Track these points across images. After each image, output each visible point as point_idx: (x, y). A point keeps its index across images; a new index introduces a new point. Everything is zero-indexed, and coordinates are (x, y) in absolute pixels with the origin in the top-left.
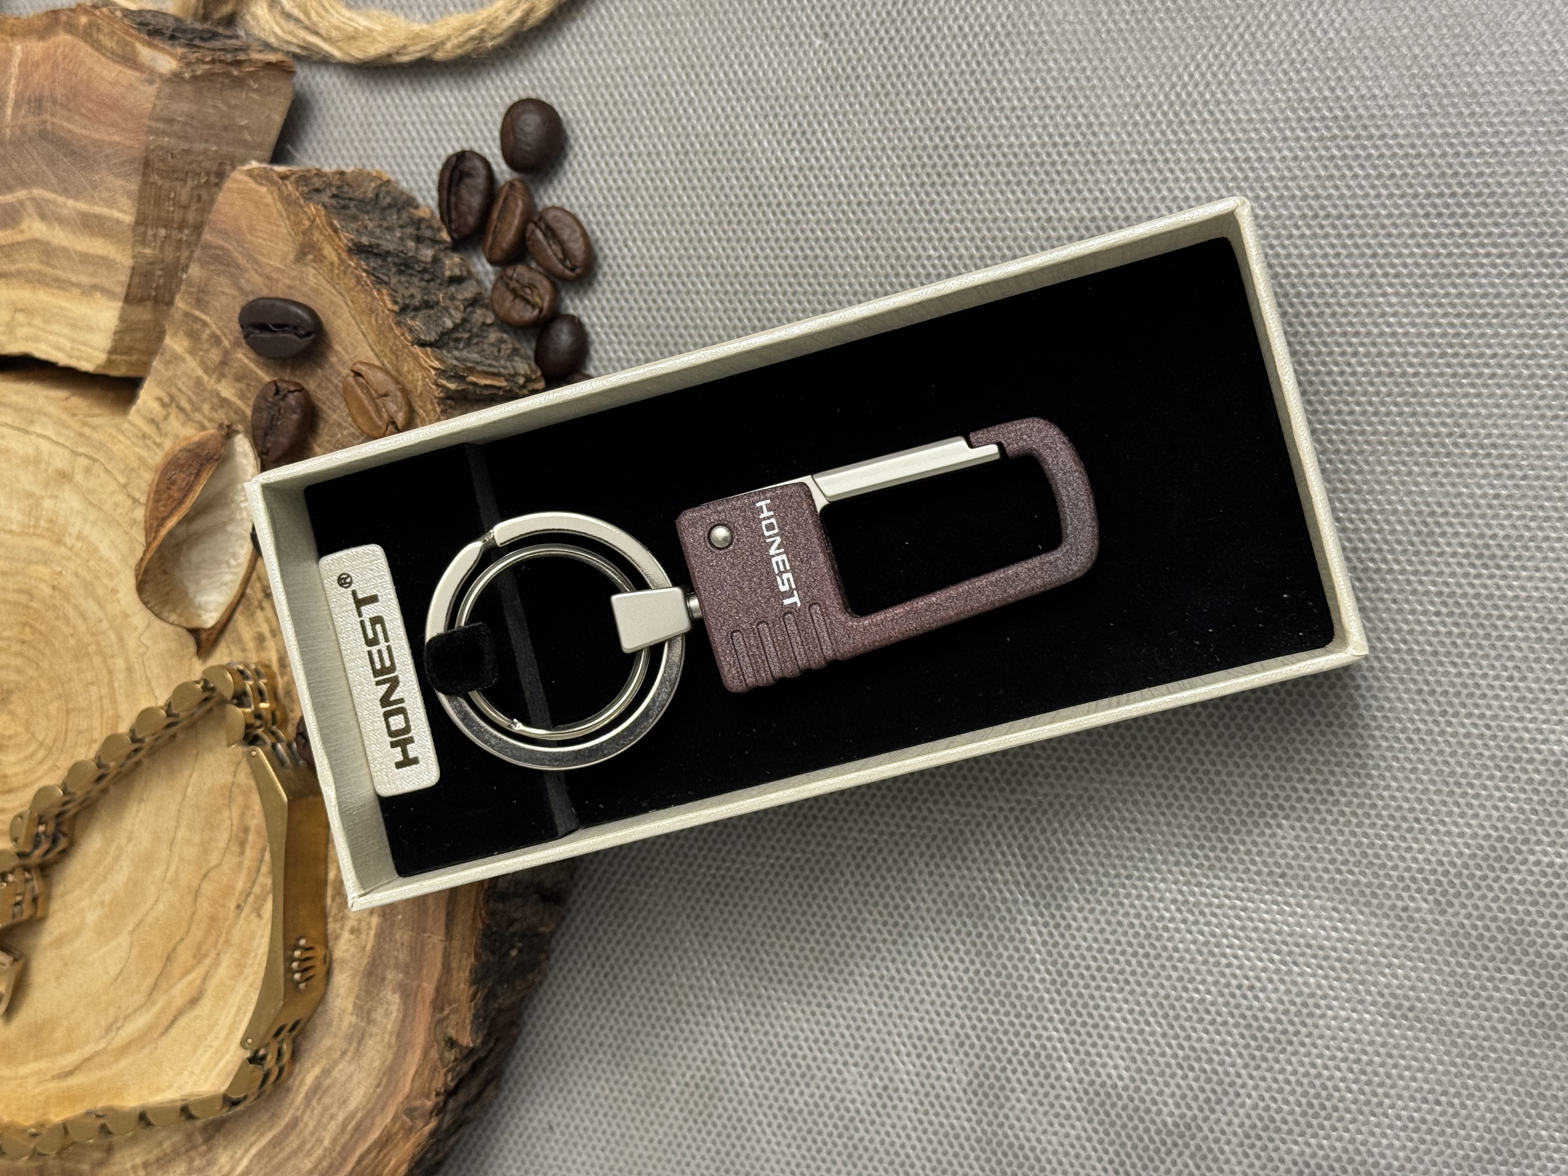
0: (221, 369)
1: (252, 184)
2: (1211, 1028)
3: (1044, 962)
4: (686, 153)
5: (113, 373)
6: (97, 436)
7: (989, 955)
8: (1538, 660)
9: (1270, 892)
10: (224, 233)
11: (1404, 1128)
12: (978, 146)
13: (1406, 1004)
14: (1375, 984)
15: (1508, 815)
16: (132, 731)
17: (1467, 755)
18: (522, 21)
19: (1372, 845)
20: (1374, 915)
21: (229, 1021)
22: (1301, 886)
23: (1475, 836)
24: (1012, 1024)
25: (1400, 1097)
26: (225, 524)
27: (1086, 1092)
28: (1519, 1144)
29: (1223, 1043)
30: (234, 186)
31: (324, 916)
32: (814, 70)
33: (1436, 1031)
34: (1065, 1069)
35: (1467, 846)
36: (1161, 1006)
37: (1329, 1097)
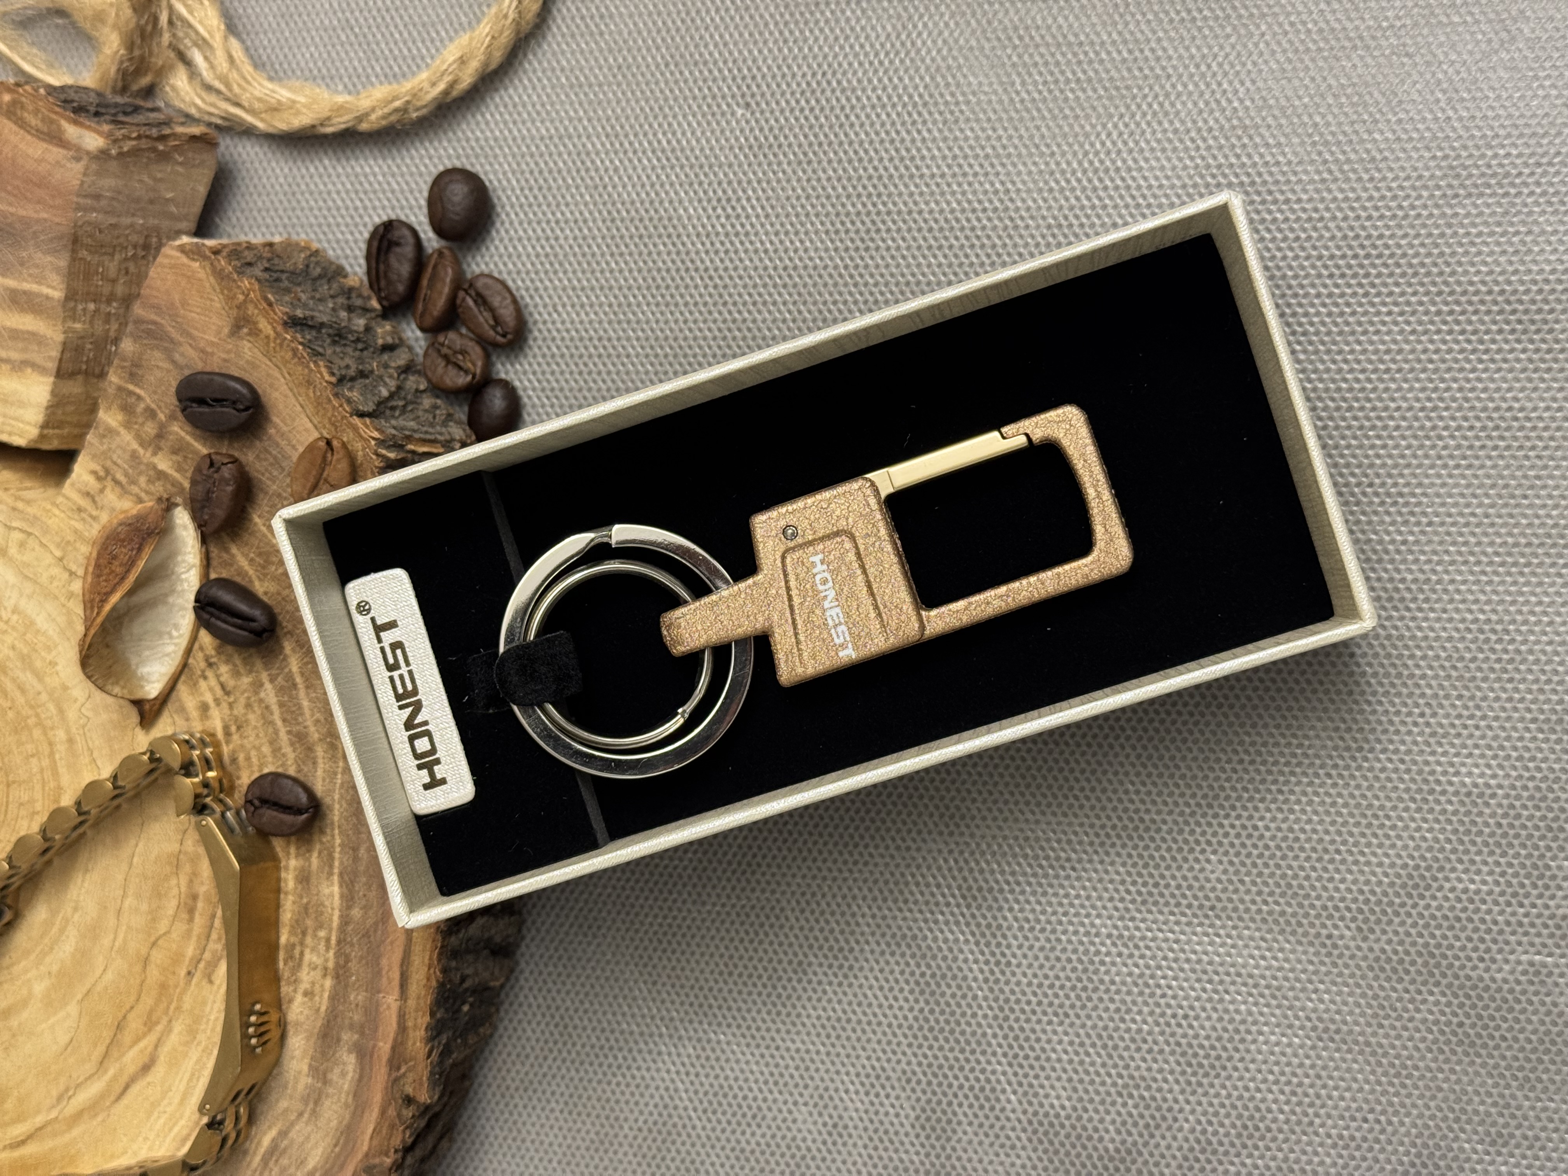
0: (157, 442)
1: (184, 260)
2: (1148, 1057)
3: (986, 999)
4: (613, 221)
5: (45, 446)
6: (31, 510)
7: (933, 993)
8: (1447, 697)
9: (1201, 924)
10: (157, 308)
11: (1335, 1146)
12: (899, 212)
13: (1333, 1027)
14: (1303, 1009)
15: (1424, 845)
16: (78, 803)
17: (1383, 788)
18: (446, 93)
19: (1295, 877)
20: (1300, 943)
21: (182, 1088)
22: (1230, 918)
23: (1393, 865)
24: (957, 1059)
25: (1329, 1116)
26: (166, 595)
27: (1030, 1122)
28: (1443, 1157)
29: (1161, 1071)
30: (166, 261)
31: (276, 979)
32: (737, 139)
33: (1361, 1052)
34: (1009, 1101)
35: (1386, 875)
36: (1100, 1037)
37: (1263, 1119)
